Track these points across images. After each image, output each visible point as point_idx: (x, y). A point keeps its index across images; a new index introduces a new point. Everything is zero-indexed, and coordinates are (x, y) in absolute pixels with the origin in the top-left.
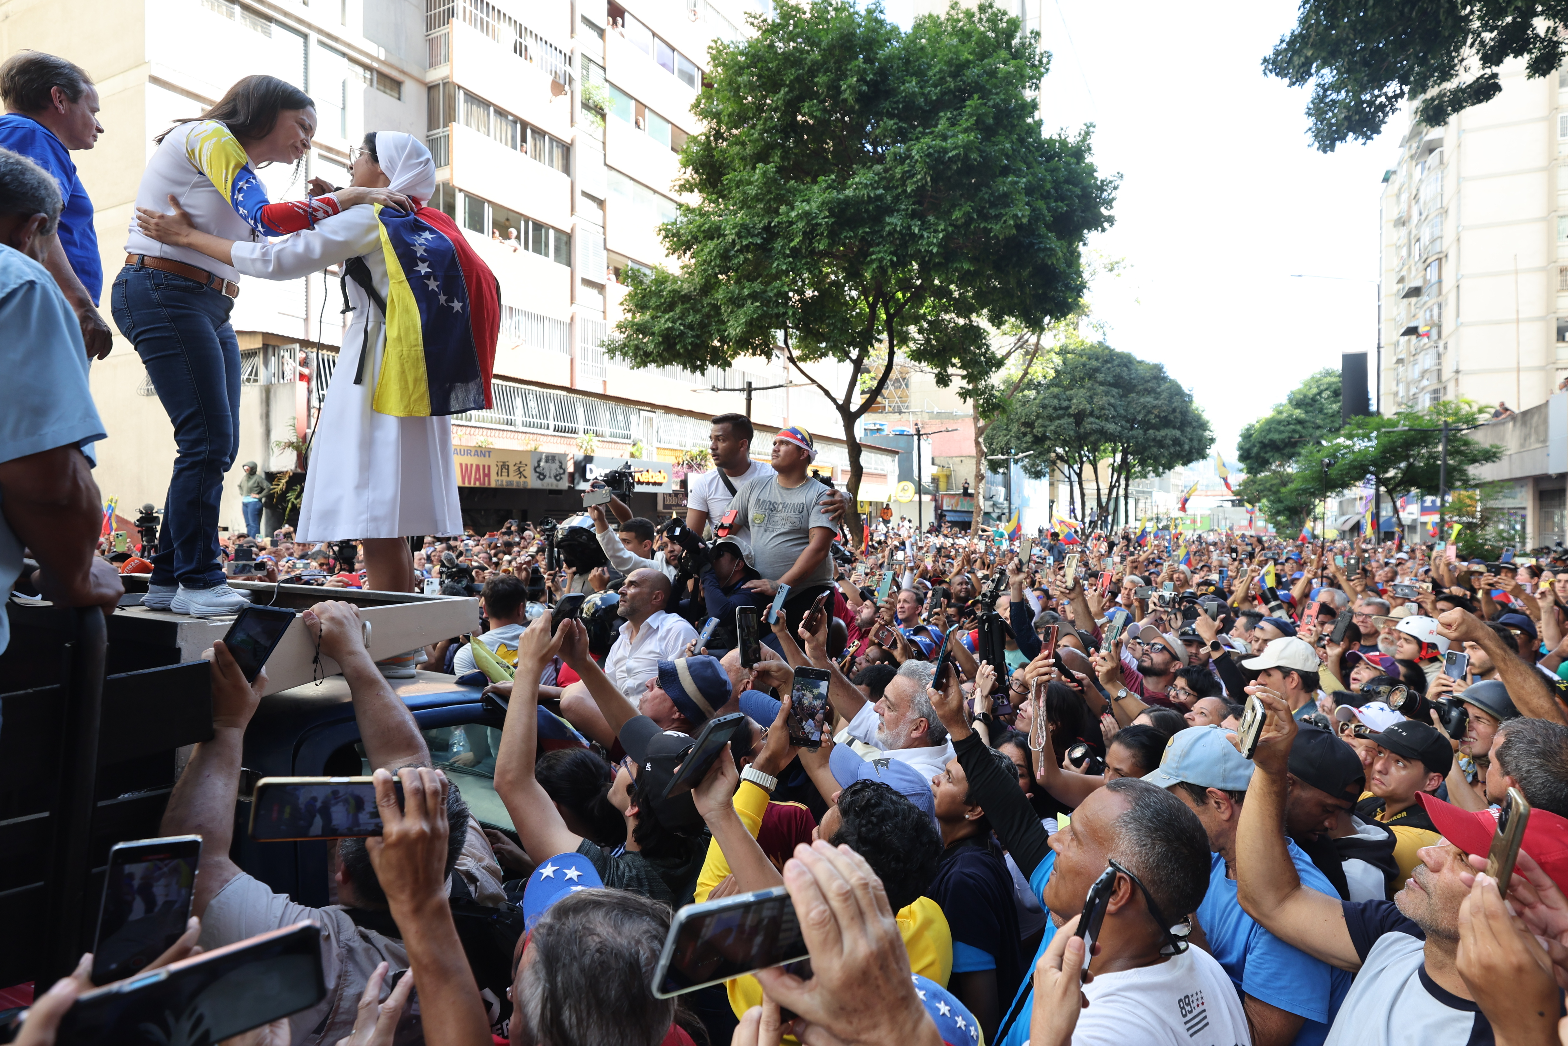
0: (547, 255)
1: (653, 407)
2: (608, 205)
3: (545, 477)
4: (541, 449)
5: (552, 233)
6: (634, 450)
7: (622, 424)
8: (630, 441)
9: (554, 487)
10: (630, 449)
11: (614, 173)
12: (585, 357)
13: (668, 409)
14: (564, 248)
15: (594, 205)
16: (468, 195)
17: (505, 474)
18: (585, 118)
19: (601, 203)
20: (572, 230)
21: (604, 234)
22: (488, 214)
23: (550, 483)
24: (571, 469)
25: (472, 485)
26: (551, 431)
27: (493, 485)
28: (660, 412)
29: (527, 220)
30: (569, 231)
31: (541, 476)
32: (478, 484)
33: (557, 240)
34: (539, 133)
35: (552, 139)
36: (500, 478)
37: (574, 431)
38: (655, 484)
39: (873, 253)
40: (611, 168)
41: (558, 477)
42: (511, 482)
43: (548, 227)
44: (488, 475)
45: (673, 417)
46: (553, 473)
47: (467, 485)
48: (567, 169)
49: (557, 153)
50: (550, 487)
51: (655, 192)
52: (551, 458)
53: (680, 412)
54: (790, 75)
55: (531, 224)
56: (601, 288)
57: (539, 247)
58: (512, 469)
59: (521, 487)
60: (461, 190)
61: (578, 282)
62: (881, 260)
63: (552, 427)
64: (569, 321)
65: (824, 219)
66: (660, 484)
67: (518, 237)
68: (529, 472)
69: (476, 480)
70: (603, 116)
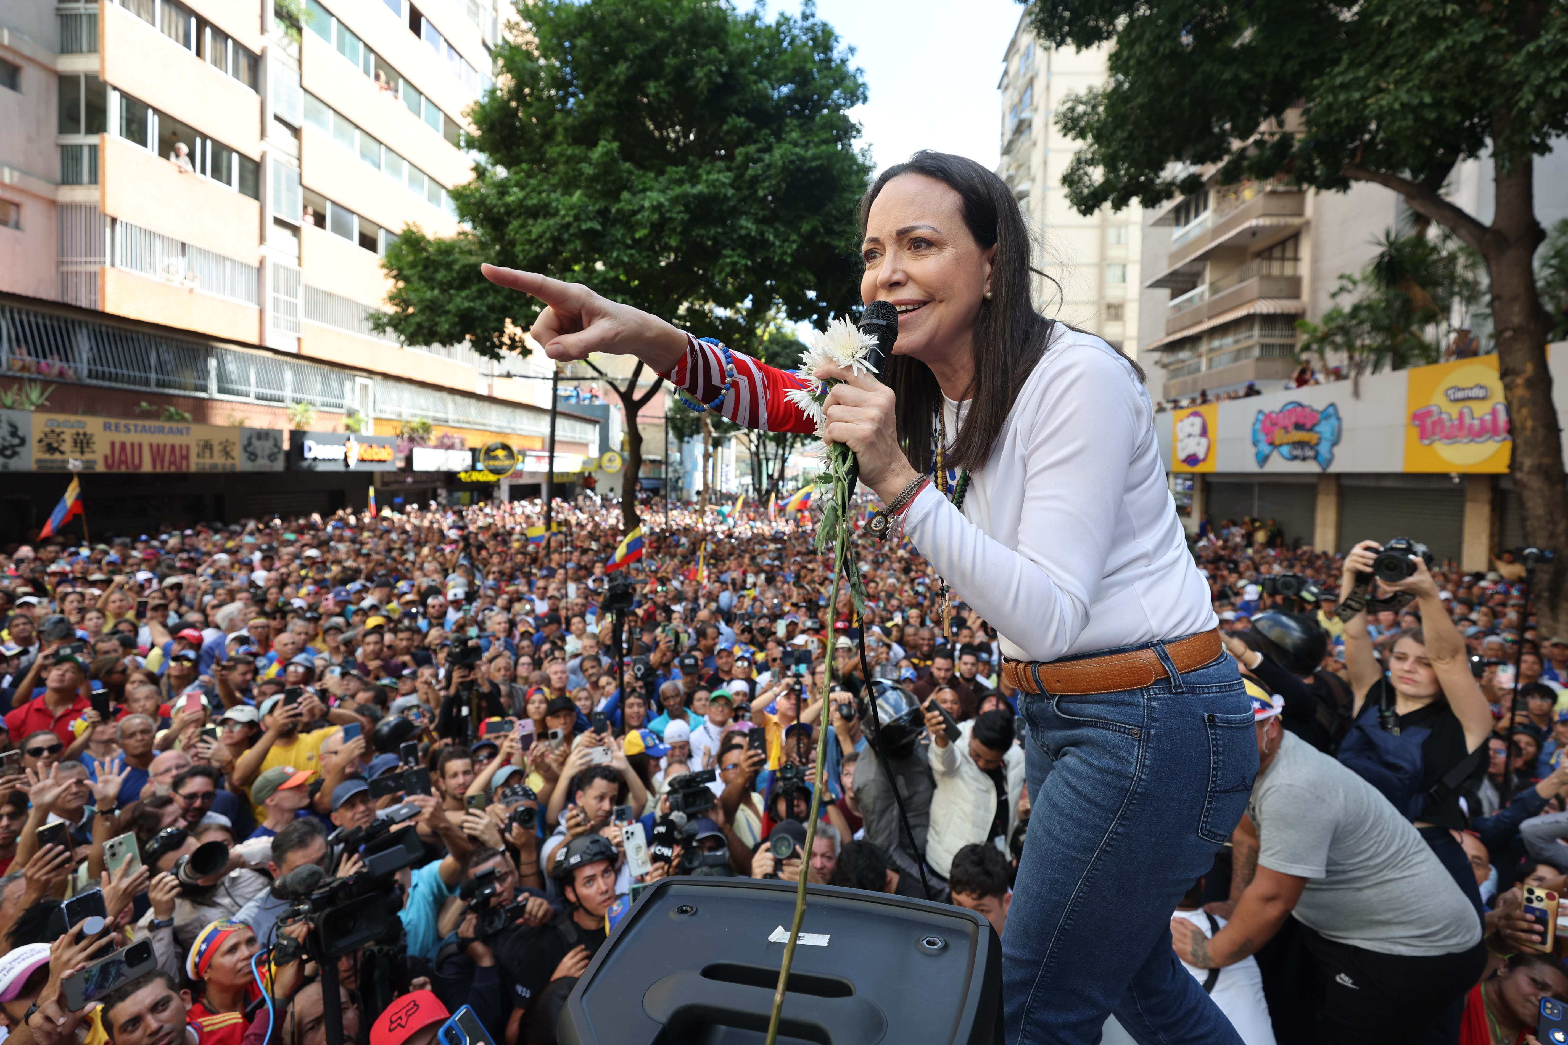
0: (229, 183)
1: (371, 373)
2: (305, 135)
3: (256, 456)
4: (248, 424)
5: (235, 158)
6: (350, 421)
7: (337, 393)
8: (343, 411)
9: (267, 469)
10: (345, 420)
11: (309, 97)
12: (276, 309)
13: (386, 376)
14: (250, 177)
15: (287, 132)
16: (124, 95)
17: (208, 454)
18: (275, 27)
19: (296, 132)
20: (263, 156)
21: (300, 167)
22: (153, 124)
23: (262, 464)
24: (286, 446)
25: (166, 470)
26: (251, 399)
27: (193, 468)
28: (378, 378)
29: (204, 137)
30: (257, 158)
31: (252, 456)
32: (173, 469)
33: (242, 167)
34: (221, 35)
35: (237, 44)
36: (201, 461)
37: (281, 400)
38: (380, 461)
39: (726, 257)
40: (306, 90)
41: (272, 457)
42: (215, 466)
43: (231, 150)
44: (186, 457)
45: (390, 384)
46: (267, 452)
47: (158, 470)
48: (255, 82)
49: (243, 62)
50: (262, 469)
51: (357, 127)
52: (263, 435)
53: (398, 379)
54: (636, 49)
55: (209, 143)
56: (295, 230)
57: (219, 172)
58: (217, 448)
59: (228, 469)
60: (115, 88)
61: (269, 221)
62: (734, 264)
63: (252, 395)
64: (256, 264)
65: (679, 214)
66: (384, 461)
67: (191, 156)
68: (238, 453)
69: (171, 463)
70: (300, 30)
